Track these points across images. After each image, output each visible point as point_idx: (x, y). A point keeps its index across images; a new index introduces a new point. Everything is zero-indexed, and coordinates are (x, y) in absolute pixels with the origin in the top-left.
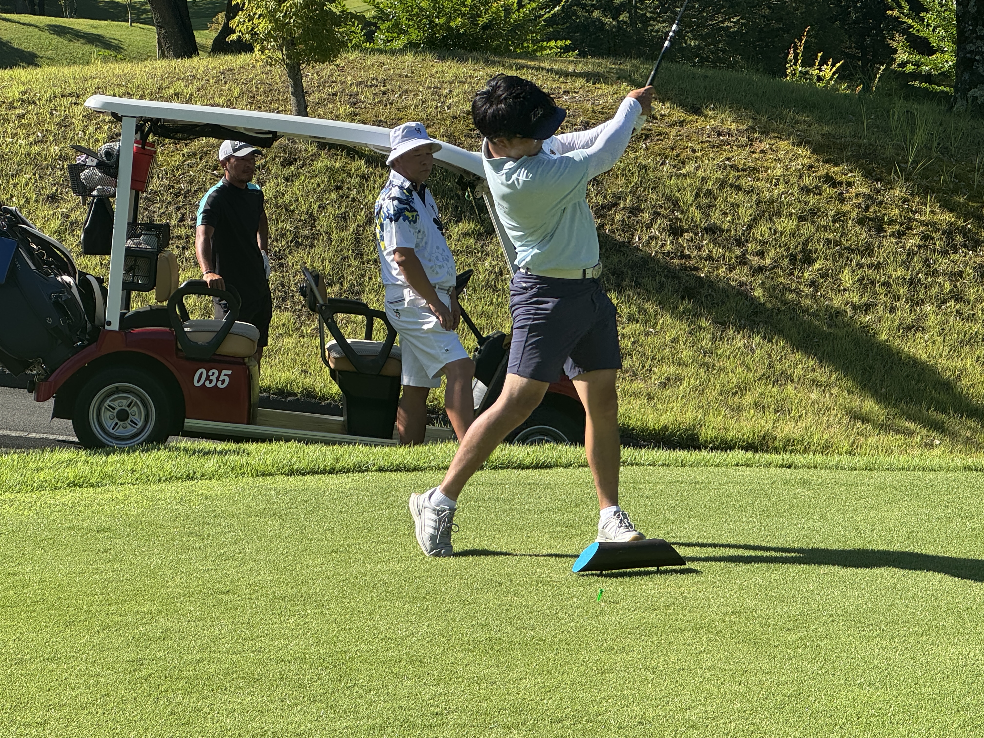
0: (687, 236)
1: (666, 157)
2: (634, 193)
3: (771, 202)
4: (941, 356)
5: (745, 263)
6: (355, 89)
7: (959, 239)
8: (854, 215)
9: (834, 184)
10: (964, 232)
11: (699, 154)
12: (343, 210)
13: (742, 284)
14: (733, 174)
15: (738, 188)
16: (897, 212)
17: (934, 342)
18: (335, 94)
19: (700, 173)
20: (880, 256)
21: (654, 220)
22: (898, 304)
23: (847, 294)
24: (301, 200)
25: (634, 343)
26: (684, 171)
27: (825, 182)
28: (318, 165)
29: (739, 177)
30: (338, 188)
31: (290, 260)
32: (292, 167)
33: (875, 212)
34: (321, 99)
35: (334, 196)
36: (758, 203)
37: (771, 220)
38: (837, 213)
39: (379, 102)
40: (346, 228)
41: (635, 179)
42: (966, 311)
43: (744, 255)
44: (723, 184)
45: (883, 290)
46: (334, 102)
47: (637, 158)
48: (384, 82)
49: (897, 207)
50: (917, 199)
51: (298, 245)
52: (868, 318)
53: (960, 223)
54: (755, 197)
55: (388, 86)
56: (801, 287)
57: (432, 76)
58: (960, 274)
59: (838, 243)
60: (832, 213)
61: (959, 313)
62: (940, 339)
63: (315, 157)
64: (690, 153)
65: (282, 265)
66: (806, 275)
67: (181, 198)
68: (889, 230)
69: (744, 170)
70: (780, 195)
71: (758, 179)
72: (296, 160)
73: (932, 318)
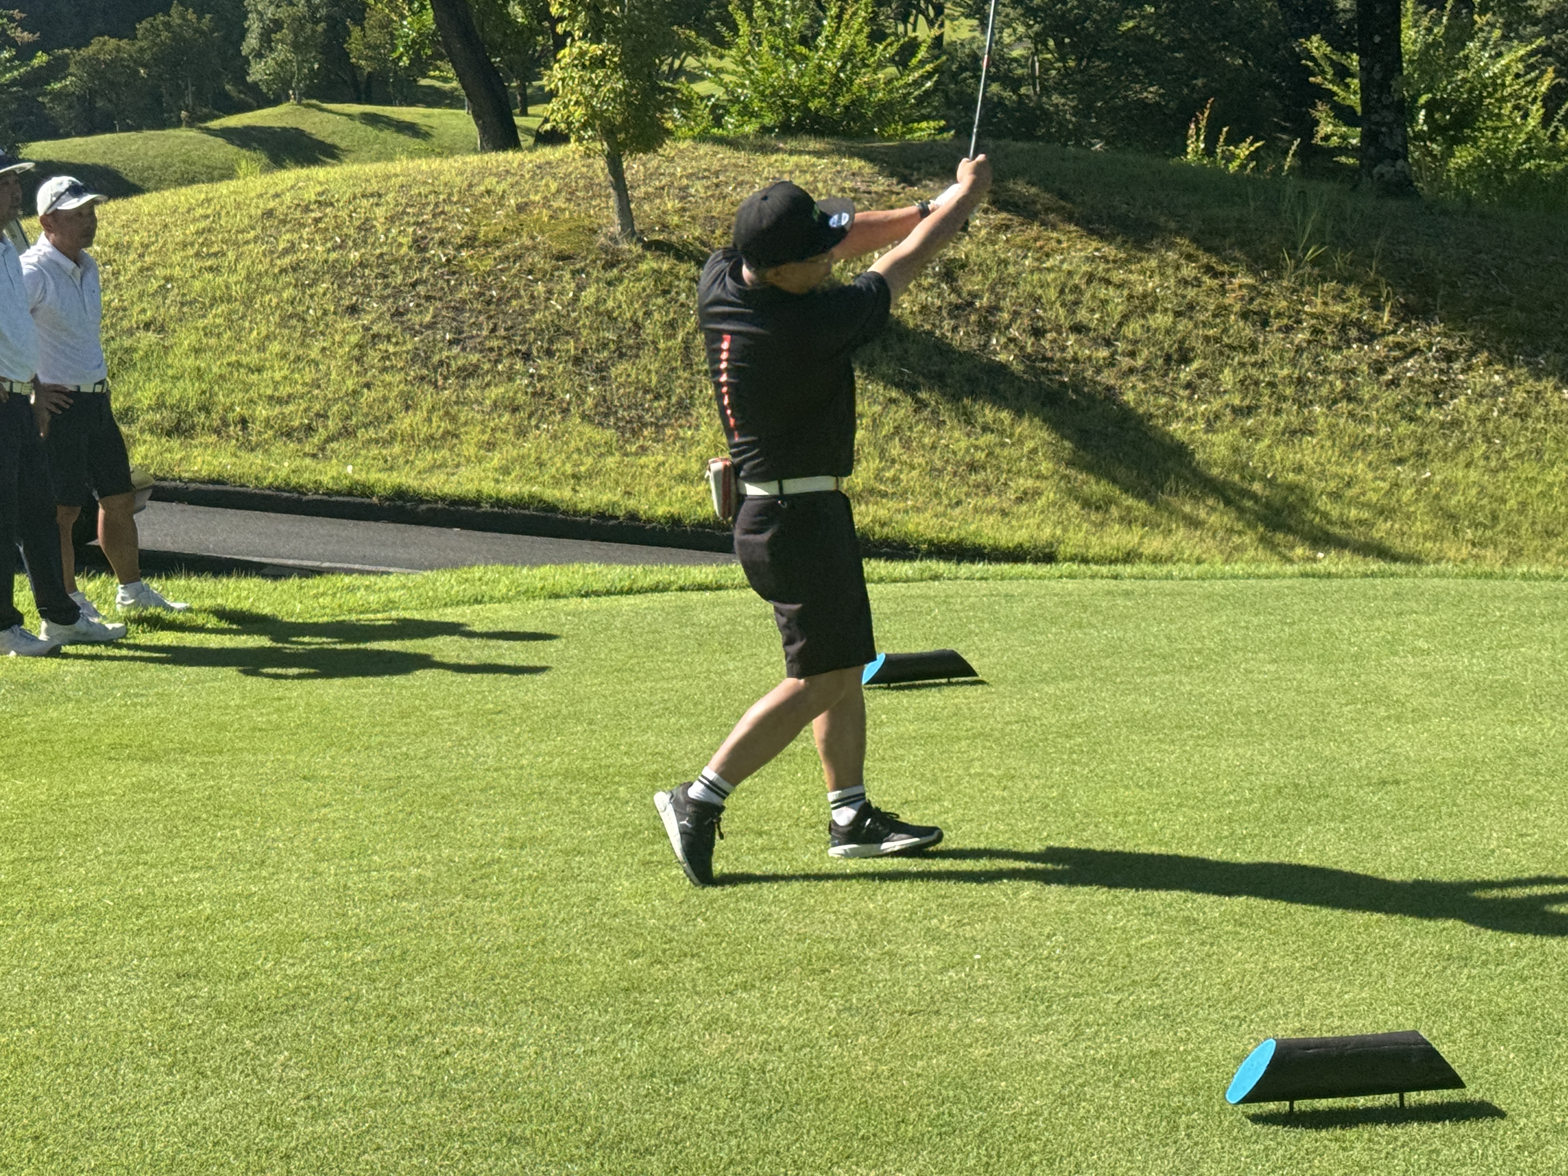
0: (1049, 336)
1: (1029, 249)
2: (992, 289)
3: (1145, 296)
4: (1329, 461)
5: (1113, 365)
6: (685, 182)
7: (1353, 333)
8: (1237, 308)
9: (1216, 275)
10: (1358, 324)
11: (1065, 245)
12: (671, 315)
13: (1109, 388)
14: (1102, 266)
15: (1108, 282)
16: (1284, 303)
17: (1322, 447)
18: (663, 188)
19: (1065, 266)
20: (1265, 353)
21: (1013, 320)
22: (1284, 406)
23: (1227, 397)
24: (624, 306)
25: (987, 455)
26: (1047, 265)
27: (1206, 273)
28: (644, 267)
29: (1108, 270)
30: (665, 292)
31: (613, 372)
32: (615, 271)
33: (1260, 304)
34: (646, 193)
35: (660, 301)
36: (1130, 297)
37: (1144, 317)
38: (1218, 307)
39: (712, 196)
40: (673, 336)
41: (994, 275)
42: (1359, 411)
43: (1112, 355)
44: (1090, 278)
45: (1267, 392)
46: (661, 197)
47: (995, 252)
48: (717, 174)
49: (1285, 298)
50: (1308, 288)
51: (622, 355)
52: (1250, 422)
53: (1355, 315)
54: (1126, 292)
55: (722, 178)
56: (1176, 390)
57: (770, 165)
58: (1353, 371)
59: (1217, 340)
60: (1212, 307)
61: (1351, 414)
62: (1329, 443)
63: (641, 258)
64: (1054, 244)
65: (603, 378)
66: (1182, 375)
67: (492, 307)
68: (1276, 324)
69: (1115, 262)
70: (1154, 289)
71: (1131, 272)
72: (619, 262)
73: (1321, 420)
